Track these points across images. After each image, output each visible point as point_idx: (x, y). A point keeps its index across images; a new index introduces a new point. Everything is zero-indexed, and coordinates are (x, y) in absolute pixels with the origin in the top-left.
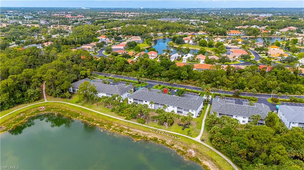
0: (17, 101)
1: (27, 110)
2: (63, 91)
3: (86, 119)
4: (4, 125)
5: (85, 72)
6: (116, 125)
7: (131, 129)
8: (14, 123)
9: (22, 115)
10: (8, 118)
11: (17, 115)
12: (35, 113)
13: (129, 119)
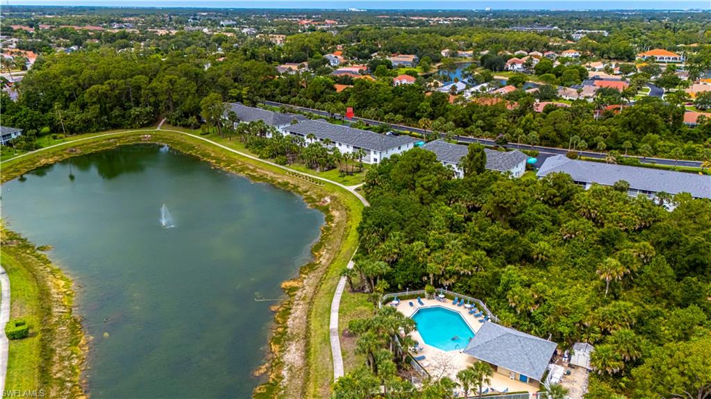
0: (113, 122)
1: (123, 137)
2: (186, 115)
3: (200, 154)
4: (80, 148)
5: (238, 91)
6: (240, 163)
7: (258, 170)
8: (95, 148)
9: (112, 141)
10: (91, 141)
11: (105, 140)
12: (132, 141)
13: (264, 158)
